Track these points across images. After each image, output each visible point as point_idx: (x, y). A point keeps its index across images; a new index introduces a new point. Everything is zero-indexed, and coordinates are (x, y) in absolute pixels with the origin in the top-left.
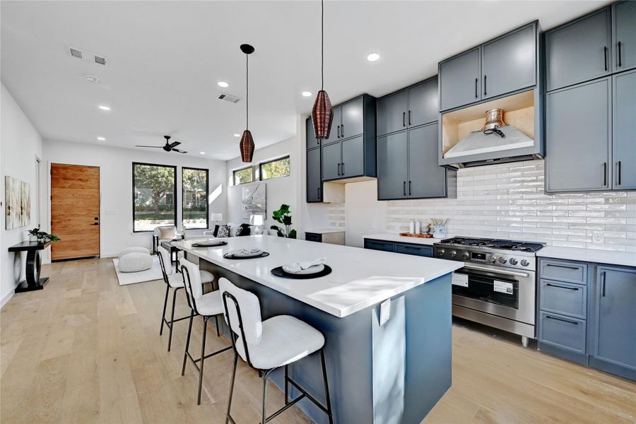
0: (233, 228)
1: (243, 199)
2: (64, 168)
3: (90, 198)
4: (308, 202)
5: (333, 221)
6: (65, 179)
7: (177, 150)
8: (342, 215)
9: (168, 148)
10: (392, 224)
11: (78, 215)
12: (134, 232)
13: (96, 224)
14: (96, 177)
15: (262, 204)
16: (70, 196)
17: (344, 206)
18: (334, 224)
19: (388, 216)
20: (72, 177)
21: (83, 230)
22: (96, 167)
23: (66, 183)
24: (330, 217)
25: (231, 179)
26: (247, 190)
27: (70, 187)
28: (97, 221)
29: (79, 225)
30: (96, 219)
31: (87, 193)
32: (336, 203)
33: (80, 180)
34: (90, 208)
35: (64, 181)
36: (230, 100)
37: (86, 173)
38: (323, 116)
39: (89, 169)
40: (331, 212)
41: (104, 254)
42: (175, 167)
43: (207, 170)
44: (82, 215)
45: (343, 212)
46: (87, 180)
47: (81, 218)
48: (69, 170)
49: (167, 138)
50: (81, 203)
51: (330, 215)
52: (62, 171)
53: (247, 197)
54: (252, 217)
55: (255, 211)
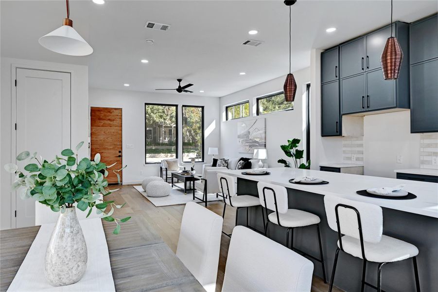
0: (231, 162)
1: (239, 134)
2: (99, 111)
3: (116, 135)
4: (322, 136)
5: (349, 155)
6: (100, 119)
7: (187, 91)
8: (360, 149)
9: (180, 90)
10: (426, 158)
11: (108, 149)
12: (146, 163)
13: (120, 156)
14: (120, 117)
15: (261, 138)
16: (103, 133)
17: (362, 140)
18: (349, 159)
19: (422, 150)
20: (104, 118)
21: (111, 161)
22: (120, 109)
23: (100, 122)
24: (344, 152)
25: (224, 114)
26: (244, 125)
27: (102, 126)
28: (120, 154)
29: (108, 157)
30: (120, 152)
31: (113, 131)
32: (352, 137)
33: (109, 120)
34: (115, 143)
35: (99, 121)
36: (253, 44)
37: (113, 114)
38: (393, 60)
39: (114, 111)
40: (345, 146)
41: (125, 182)
42: (177, 106)
43: (203, 107)
44: (111, 149)
45: (361, 145)
46: (114, 120)
47: (110, 151)
48: (102, 112)
49: (180, 80)
50: (110, 139)
51: (344, 149)
52: (98, 113)
53: (242, 132)
54: (255, 151)
55: (254, 144)
